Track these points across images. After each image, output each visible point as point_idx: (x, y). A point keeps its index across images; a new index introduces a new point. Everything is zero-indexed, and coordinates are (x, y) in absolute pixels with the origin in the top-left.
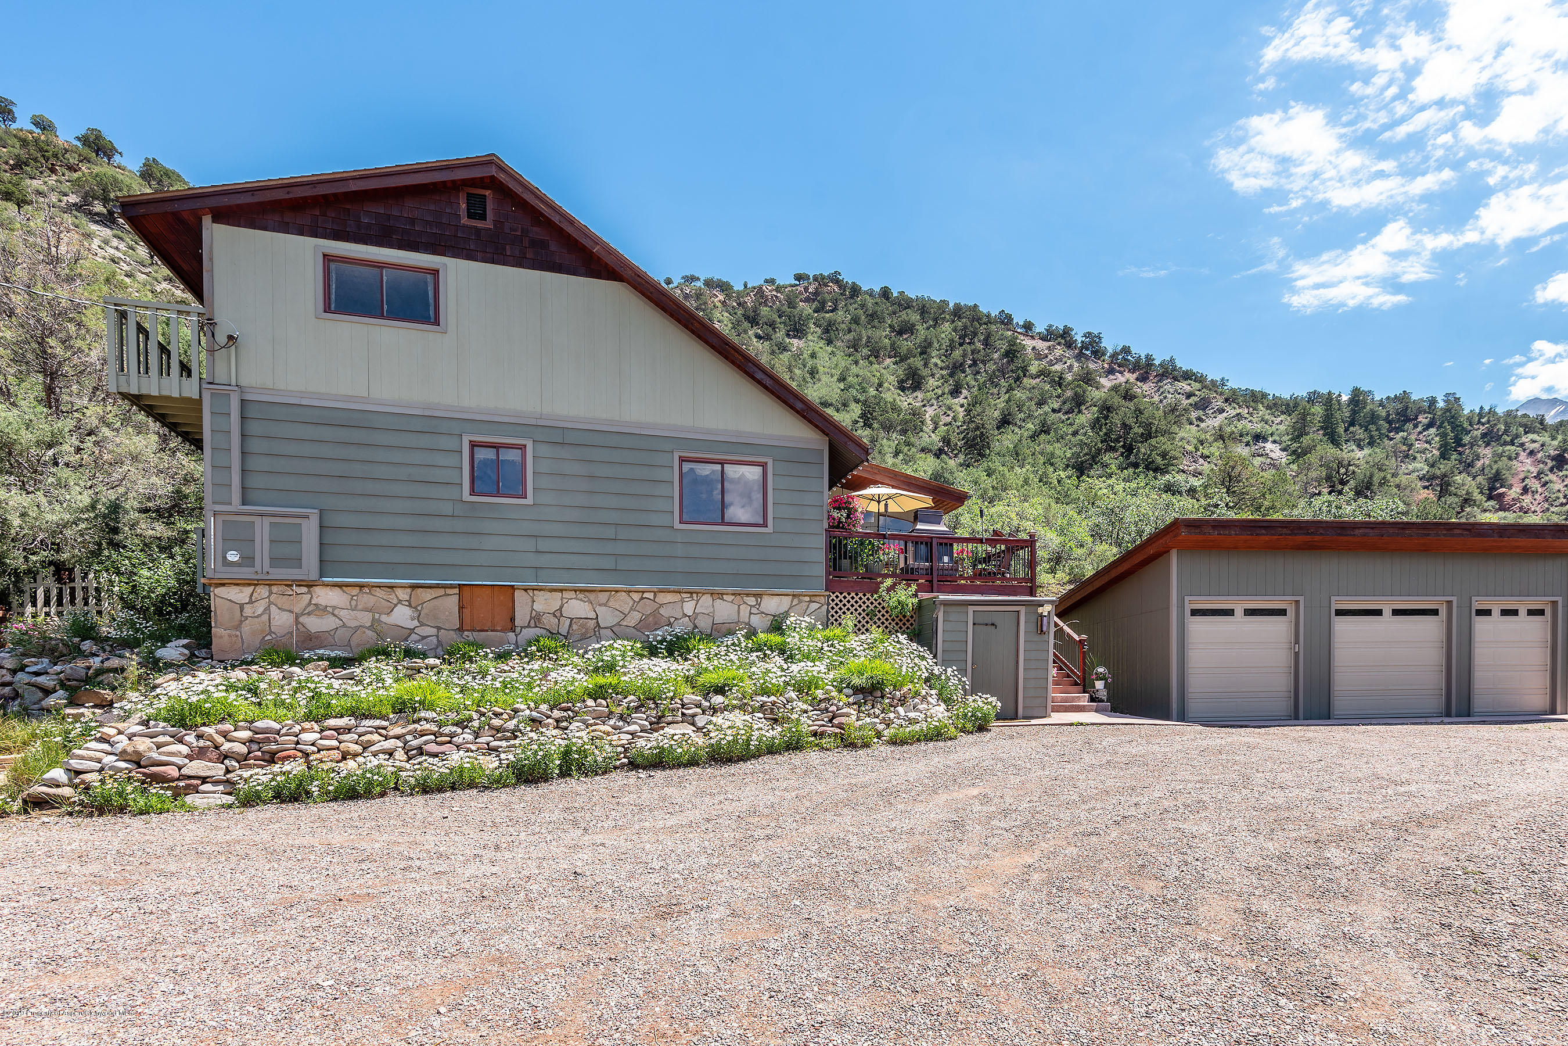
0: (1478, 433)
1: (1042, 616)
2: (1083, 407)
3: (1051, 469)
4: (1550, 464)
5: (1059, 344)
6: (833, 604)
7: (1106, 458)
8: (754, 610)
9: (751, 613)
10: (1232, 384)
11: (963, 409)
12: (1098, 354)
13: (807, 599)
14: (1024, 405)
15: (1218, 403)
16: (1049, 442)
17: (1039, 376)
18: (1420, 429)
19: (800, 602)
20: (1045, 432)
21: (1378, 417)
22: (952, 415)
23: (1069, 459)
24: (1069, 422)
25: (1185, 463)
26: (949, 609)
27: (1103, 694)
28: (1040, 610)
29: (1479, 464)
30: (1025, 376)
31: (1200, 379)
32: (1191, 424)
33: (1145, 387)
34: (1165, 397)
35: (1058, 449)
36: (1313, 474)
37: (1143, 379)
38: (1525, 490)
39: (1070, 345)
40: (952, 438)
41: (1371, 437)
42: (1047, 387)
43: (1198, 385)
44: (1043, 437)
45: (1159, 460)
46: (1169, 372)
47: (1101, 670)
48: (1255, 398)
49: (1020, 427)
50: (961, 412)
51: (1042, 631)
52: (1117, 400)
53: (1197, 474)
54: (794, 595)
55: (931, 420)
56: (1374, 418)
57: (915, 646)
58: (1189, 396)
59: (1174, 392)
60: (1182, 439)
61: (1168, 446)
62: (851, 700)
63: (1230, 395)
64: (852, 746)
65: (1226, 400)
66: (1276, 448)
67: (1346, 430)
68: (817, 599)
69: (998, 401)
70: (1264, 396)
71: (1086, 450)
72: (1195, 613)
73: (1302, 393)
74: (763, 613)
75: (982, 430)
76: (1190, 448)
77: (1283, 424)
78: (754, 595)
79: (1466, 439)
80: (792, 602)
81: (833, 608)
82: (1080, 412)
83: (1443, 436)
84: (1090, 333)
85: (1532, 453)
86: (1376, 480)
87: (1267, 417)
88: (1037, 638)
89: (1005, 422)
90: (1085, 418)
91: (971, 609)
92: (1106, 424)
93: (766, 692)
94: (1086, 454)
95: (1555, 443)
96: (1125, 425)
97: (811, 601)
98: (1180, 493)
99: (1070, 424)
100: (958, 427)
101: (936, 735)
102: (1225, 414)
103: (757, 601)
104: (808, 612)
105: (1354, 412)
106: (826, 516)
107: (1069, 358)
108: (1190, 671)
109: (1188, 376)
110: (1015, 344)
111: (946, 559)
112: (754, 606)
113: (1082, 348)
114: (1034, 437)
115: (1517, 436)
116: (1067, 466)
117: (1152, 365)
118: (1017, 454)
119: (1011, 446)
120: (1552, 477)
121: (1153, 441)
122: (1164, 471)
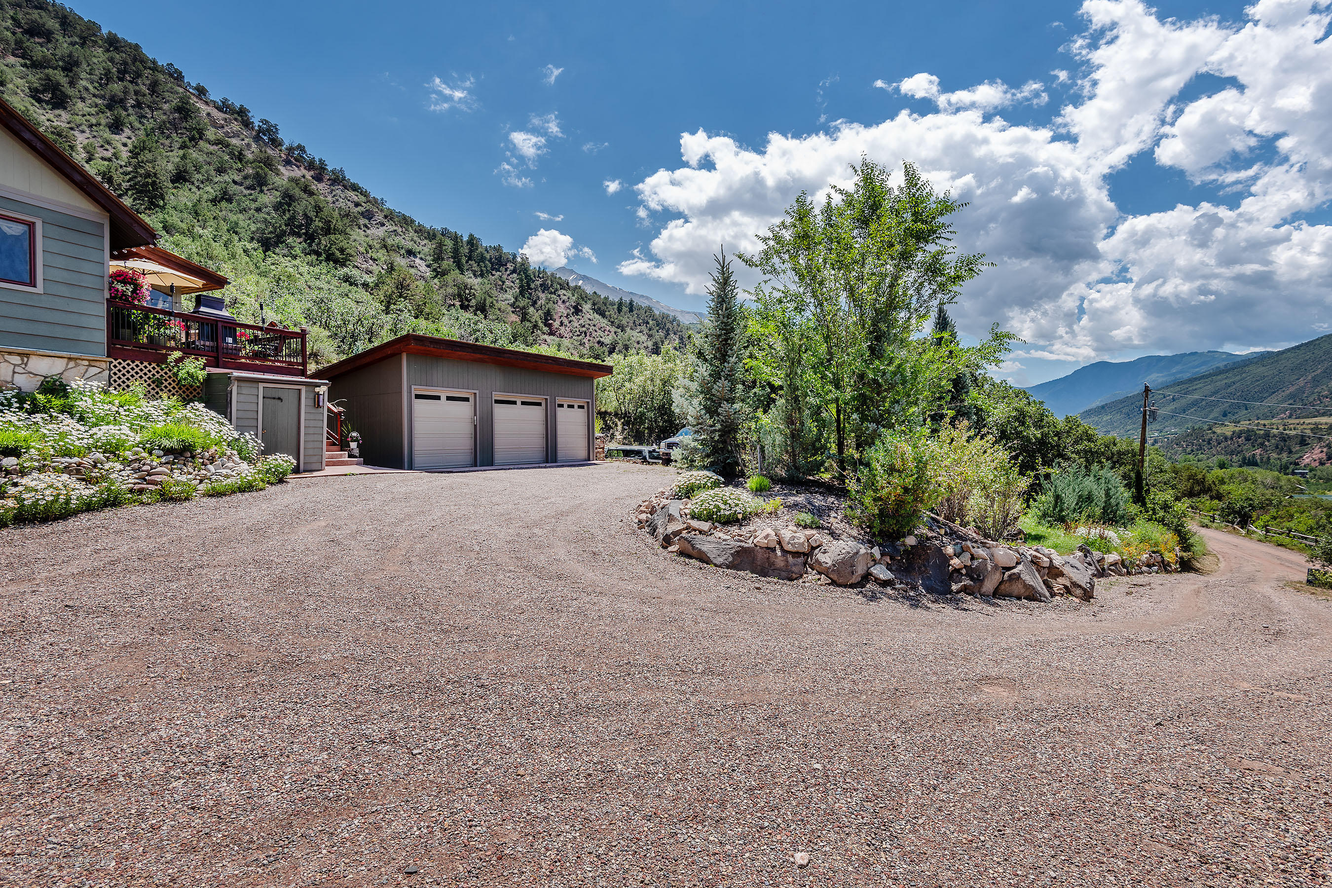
0: (538, 283)
1: (318, 394)
2: (265, 188)
3: (236, 238)
4: (573, 310)
5: (236, 119)
6: (115, 370)
7: (290, 240)
8: (18, 369)
9: (14, 372)
10: (389, 205)
11: (126, 149)
12: (275, 143)
13: (86, 363)
14: (201, 167)
15: (380, 217)
16: (231, 211)
17: (217, 144)
18: (508, 272)
19: (77, 365)
20: (227, 200)
21: (485, 258)
22: (113, 151)
23: (253, 233)
24: (251, 197)
25: (359, 260)
26: (242, 384)
27: (356, 452)
28: (317, 389)
29: (539, 303)
30: (201, 138)
31: (365, 194)
32: (360, 228)
33: (320, 186)
34: (337, 200)
35: (241, 220)
36: (450, 290)
37: (319, 178)
38: (562, 324)
39: (247, 124)
40: (115, 176)
41: (482, 271)
42: (227, 157)
43: (363, 199)
44: (224, 204)
45: (338, 254)
46: (338, 180)
47: (354, 434)
48: (406, 221)
49: (198, 188)
50: (125, 154)
51: (319, 405)
52: (297, 192)
53: (369, 272)
54: (70, 359)
55: (84, 148)
56: (482, 259)
57: (213, 414)
58: (357, 205)
59: (345, 200)
60: (355, 240)
61: (344, 244)
62: (163, 460)
63: (388, 213)
64: (172, 500)
65: (386, 217)
66: (423, 264)
67: (467, 262)
68: (97, 364)
69: (171, 154)
70: (412, 221)
71: (271, 229)
72: (418, 397)
73: (438, 227)
74: (31, 373)
75: (154, 179)
76: (362, 250)
77: (426, 247)
78: (19, 354)
79: (533, 286)
80: (67, 364)
81: (115, 374)
82: (262, 191)
83: (521, 280)
84: (267, 122)
85: (564, 302)
86: (488, 303)
87: (415, 238)
88: (314, 410)
89: (180, 177)
90: (268, 198)
91: (261, 385)
92: (289, 211)
93: (68, 453)
94: (271, 232)
95: (574, 298)
96: (305, 215)
97: (90, 366)
98: (356, 285)
99: (252, 200)
100: (121, 167)
101: (247, 488)
102: (385, 228)
103: (23, 360)
104: (87, 376)
105: (471, 251)
106: (107, 286)
107: (246, 137)
108: (416, 436)
109: (355, 188)
110: (188, 103)
111: (230, 340)
112: (19, 365)
113: (259, 132)
114: (215, 201)
115: (557, 290)
116: (252, 239)
117: (325, 169)
118: (196, 213)
119: (190, 204)
120: (573, 318)
121: (332, 237)
122: (343, 265)
